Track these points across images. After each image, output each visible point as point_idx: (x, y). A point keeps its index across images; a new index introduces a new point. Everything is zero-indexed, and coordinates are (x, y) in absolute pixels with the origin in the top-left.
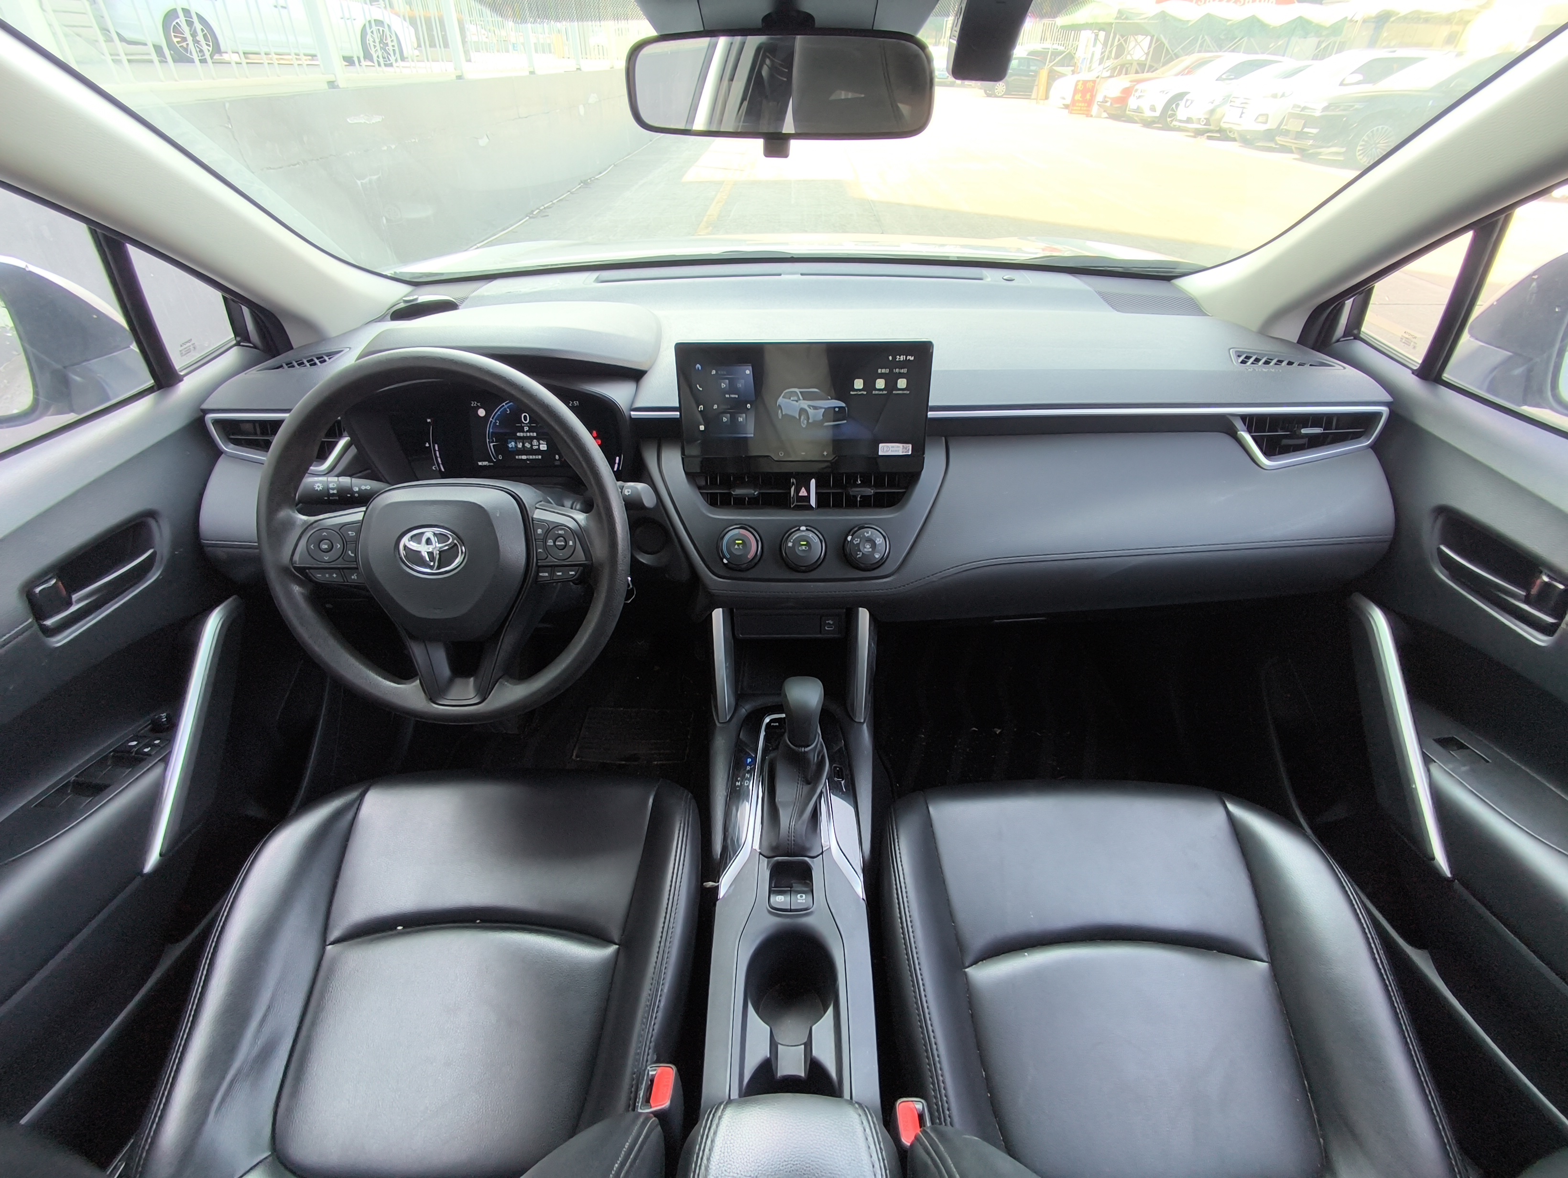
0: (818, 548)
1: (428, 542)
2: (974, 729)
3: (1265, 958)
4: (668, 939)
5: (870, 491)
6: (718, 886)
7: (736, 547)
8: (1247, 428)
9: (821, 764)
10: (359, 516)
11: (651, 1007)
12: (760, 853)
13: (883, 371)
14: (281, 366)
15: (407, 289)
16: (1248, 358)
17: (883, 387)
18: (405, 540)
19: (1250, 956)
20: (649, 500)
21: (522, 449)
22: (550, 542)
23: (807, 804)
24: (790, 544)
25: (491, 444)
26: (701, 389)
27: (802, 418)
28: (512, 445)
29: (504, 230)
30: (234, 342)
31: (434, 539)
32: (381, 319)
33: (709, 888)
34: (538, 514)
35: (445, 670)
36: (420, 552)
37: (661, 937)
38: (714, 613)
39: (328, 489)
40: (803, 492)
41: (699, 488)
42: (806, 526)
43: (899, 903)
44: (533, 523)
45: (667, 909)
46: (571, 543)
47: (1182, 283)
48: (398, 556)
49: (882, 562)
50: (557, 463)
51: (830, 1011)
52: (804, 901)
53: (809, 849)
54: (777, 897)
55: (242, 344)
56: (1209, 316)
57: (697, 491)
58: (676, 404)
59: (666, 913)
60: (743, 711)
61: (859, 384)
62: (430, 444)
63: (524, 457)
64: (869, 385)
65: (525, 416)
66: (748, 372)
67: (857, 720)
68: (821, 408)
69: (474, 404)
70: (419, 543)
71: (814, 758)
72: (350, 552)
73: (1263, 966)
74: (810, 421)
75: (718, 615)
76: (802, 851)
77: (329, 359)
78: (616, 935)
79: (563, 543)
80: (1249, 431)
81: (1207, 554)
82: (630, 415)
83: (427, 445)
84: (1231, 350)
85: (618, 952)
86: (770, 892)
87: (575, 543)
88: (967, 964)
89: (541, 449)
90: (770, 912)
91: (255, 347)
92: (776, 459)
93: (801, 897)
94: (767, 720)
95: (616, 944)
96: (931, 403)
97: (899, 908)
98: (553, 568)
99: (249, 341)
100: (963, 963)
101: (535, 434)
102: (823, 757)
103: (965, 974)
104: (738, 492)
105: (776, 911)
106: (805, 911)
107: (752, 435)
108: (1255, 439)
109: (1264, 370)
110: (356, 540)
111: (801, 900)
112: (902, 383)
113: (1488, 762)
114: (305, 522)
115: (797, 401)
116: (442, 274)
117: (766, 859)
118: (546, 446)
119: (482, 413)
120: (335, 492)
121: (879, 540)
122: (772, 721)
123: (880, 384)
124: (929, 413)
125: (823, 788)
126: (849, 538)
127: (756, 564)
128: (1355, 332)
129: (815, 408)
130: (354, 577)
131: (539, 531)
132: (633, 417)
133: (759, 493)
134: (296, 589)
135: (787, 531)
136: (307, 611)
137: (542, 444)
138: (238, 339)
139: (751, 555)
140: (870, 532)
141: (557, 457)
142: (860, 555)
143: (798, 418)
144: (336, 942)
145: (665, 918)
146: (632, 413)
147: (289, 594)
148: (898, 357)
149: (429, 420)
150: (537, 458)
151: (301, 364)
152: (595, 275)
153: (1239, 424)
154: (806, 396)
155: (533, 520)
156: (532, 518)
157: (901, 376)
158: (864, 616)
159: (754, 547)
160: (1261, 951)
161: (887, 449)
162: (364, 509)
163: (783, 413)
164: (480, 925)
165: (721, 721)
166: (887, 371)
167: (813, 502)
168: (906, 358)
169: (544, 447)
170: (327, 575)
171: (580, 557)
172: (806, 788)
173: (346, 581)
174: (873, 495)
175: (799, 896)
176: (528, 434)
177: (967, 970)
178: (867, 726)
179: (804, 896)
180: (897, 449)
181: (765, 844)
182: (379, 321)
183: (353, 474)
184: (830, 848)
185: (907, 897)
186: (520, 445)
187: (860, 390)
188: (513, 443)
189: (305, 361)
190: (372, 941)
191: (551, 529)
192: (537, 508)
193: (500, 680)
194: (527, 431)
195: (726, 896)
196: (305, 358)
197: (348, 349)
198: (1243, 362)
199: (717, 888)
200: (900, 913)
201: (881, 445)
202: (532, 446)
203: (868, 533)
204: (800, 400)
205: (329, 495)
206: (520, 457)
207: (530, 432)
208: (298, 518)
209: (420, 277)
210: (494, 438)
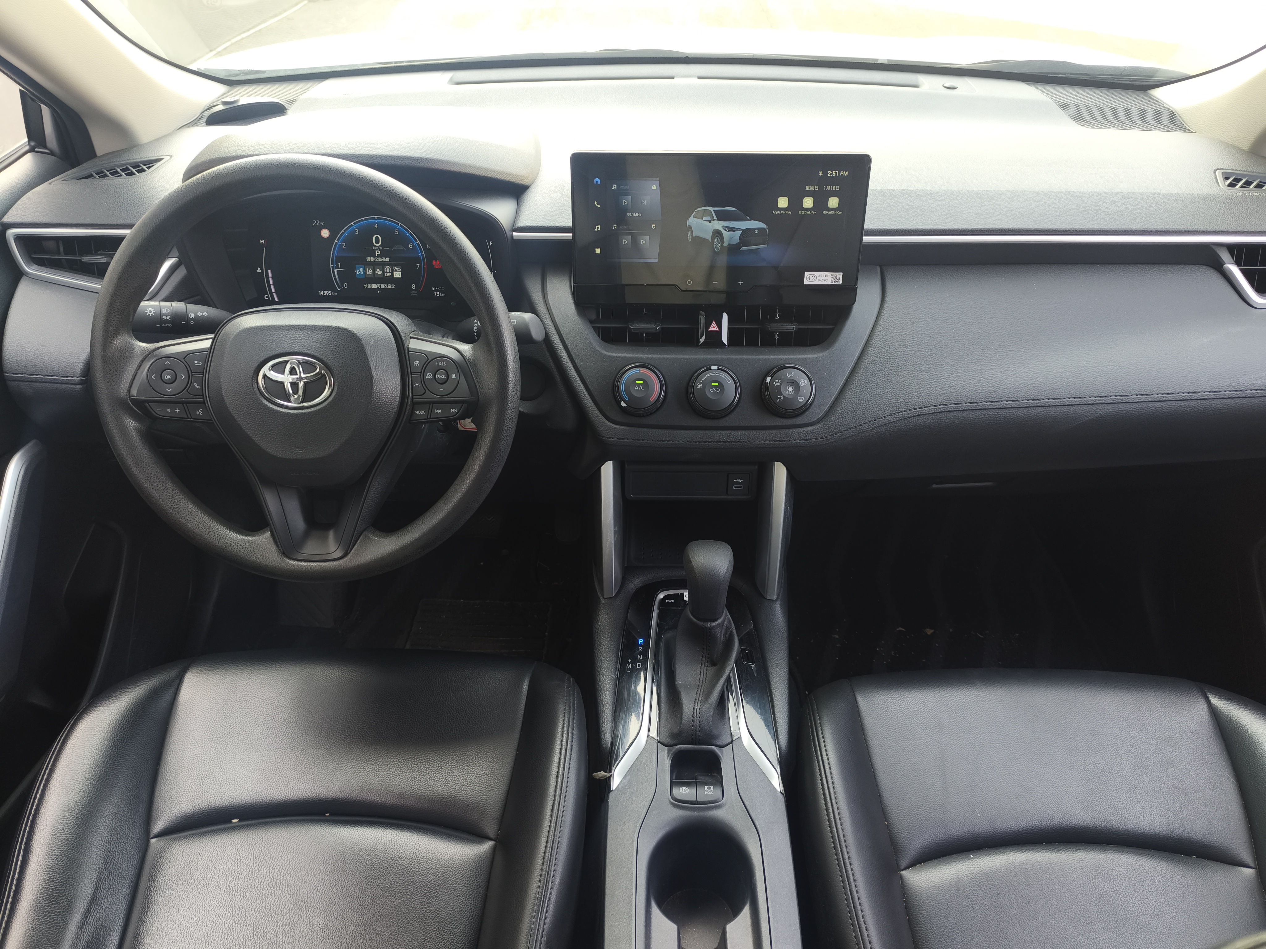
0: (731, 391)
1: (293, 371)
2: (900, 629)
3: (1253, 865)
4: (558, 828)
5: (791, 327)
6: (611, 775)
7: (637, 388)
8: (1235, 262)
9: (728, 644)
10: (207, 344)
11: (541, 899)
12: (659, 742)
13: (812, 188)
14: (90, 176)
15: (220, 89)
16: (1237, 180)
17: (811, 206)
18: (265, 370)
19: (1235, 862)
20: (537, 334)
21: (373, 277)
22: (429, 376)
23: (713, 686)
24: (699, 386)
25: (335, 270)
26: (599, 206)
27: (716, 240)
28: (360, 271)
29: (276, 16)
30: (27, 148)
31: (300, 370)
32: (194, 123)
33: (599, 779)
34: (414, 344)
35: (298, 522)
36: (283, 383)
37: (550, 826)
38: (603, 468)
39: (161, 315)
40: (714, 327)
41: (591, 322)
42: (717, 365)
43: (824, 795)
44: (408, 353)
45: (555, 796)
46: (454, 376)
47: (1159, 93)
48: (256, 387)
49: (805, 408)
50: (414, 294)
51: (746, 911)
52: (712, 793)
53: (717, 737)
54: (681, 788)
55: (36, 149)
56: (1192, 132)
57: (589, 326)
58: (568, 223)
59: (554, 801)
60: (635, 583)
61: (783, 202)
62: (262, 269)
63: (374, 286)
64: (796, 203)
65: (377, 238)
66: (654, 187)
67: (769, 598)
68: (738, 229)
69: (317, 223)
70: (283, 373)
71: (720, 635)
72: (196, 384)
73: (1249, 872)
74: (724, 244)
75: (608, 470)
76: (709, 738)
77: (149, 168)
78: (491, 829)
79: (444, 377)
80: (1238, 263)
81: (1186, 403)
82: (512, 236)
83: (259, 270)
84: (1217, 171)
85: (494, 849)
86: (673, 784)
87: (458, 376)
88: (903, 866)
89: (395, 277)
90: (673, 804)
91: (52, 153)
92: (683, 288)
93: (709, 788)
94: (661, 596)
95: (491, 839)
96: (868, 225)
97: (825, 800)
98: (432, 404)
99: (45, 147)
100: (898, 865)
101: (388, 259)
102: (731, 635)
103: (901, 877)
104: (637, 326)
105: (679, 803)
106: (714, 804)
107: (656, 261)
108: (1245, 273)
109: (1256, 194)
110: (203, 370)
111: (708, 792)
112: (833, 202)
114: (143, 350)
115: (710, 222)
116: (264, 72)
117: (666, 748)
118: (400, 273)
119: (325, 233)
120: (168, 318)
121: (804, 382)
122: (666, 597)
123: (808, 202)
124: (864, 238)
125: (730, 673)
126: (768, 379)
127: (658, 409)
129: (732, 230)
130: (199, 412)
131: (417, 363)
132: (514, 238)
133: (662, 329)
134: (131, 424)
135: (694, 374)
136: (142, 450)
137: (396, 271)
138: (33, 144)
139: (653, 398)
140: (793, 373)
141: (414, 286)
142: (780, 399)
143: (711, 241)
144: (159, 835)
145: (553, 806)
146: (515, 234)
147: (123, 431)
148: (830, 172)
149: (262, 242)
150: (389, 287)
151: (115, 173)
152: (447, 76)
153: (1225, 256)
154: (722, 216)
155: (408, 351)
156: (408, 348)
157: (833, 194)
158: (780, 473)
159: (656, 390)
160: (1246, 855)
161: (813, 278)
162: (212, 336)
163: (694, 236)
164: (330, 818)
165: (605, 597)
166: (817, 188)
167: (725, 339)
168: (839, 173)
169: (398, 275)
170: (169, 410)
171: (463, 392)
172: (711, 670)
173: (190, 417)
174: (795, 332)
175: (706, 787)
176: (380, 259)
177: (903, 873)
178: (780, 605)
179: (712, 787)
180: (826, 278)
181: (664, 731)
182: (193, 126)
183: (186, 299)
184: (740, 737)
185: (834, 788)
186: (370, 272)
187: (784, 209)
188: (361, 270)
189: (119, 170)
190: (202, 835)
191: (430, 360)
192: (411, 338)
193: (364, 533)
194: (379, 256)
195: (620, 787)
196: (118, 166)
197: (169, 157)
198: (1231, 185)
199: (608, 780)
200: (826, 805)
201: (807, 274)
202: (384, 272)
203: (791, 374)
204: (714, 220)
205: (162, 321)
206: (369, 286)
207: (381, 257)
208: (136, 345)
209: (237, 75)
210: (339, 264)
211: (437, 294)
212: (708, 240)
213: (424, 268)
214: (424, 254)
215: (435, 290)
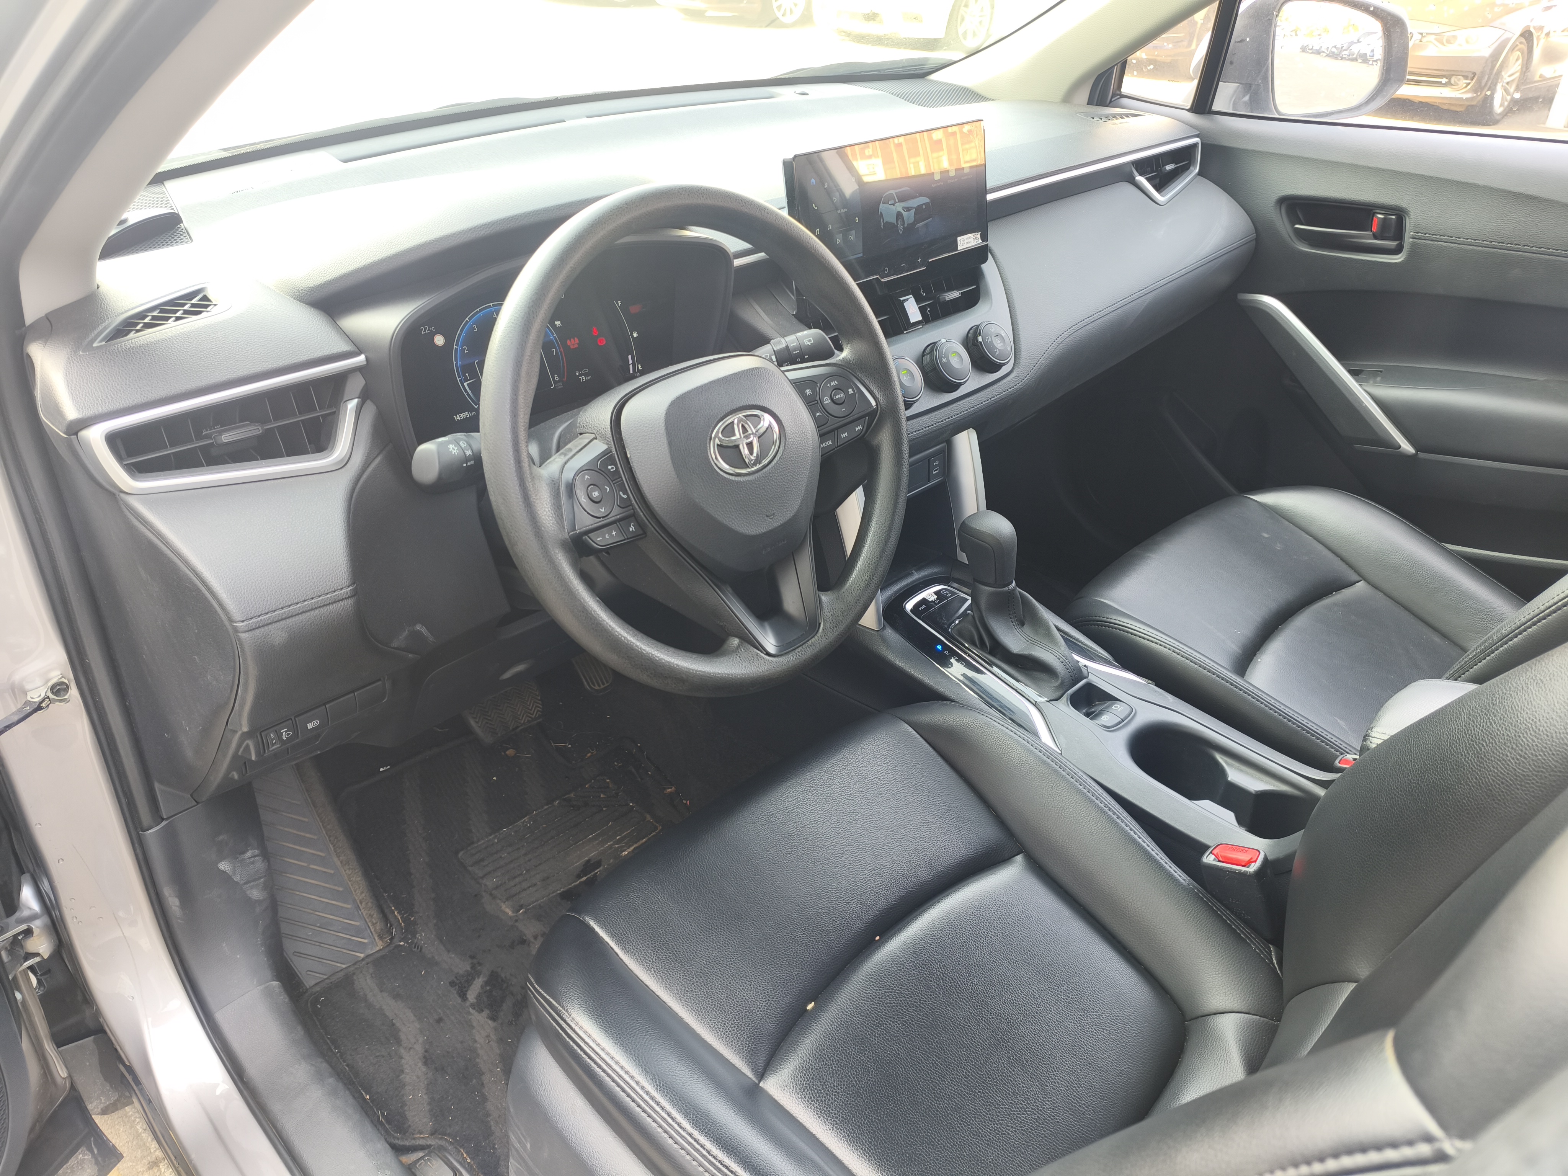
0: (966, 356)
3: (1359, 579)
5: (958, 294)
7: (904, 378)
8: (1138, 173)
26: (816, 208)
27: (899, 223)
42: (945, 338)
46: (851, 392)
52: (1122, 708)
68: (912, 208)
69: (427, 330)
72: (621, 493)
74: (906, 225)
79: (841, 396)
86: (1092, 720)
87: (855, 389)
106: (1132, 714)
107: (862, 253)
108: (1147, 181)
111: (1119, 709)
113: (1381, 371)
115: (893, 205)
117: (1058, 701)
119: (439, 340)
121: (1002, 333)
122: (915, 607)
124: (989, 196)
126: (980, 339)
128: (1118, 92)
129: (908, 209)
130: (632, 529)
139: (919, 383)
153: (1134, 171)
154: (900, 198)
159: (918, 374)
161: (963, 243)
163: (885, 222)
174: (960, 297)
180: (969, 240)
187: (938, 181)
195: (1063, 747)
201: (959, 239)
203: (993, 328)
204: (896, 203)
210: (467, 374)
211: (583, 379)
212: (894, 224)
213: (561, 352)
214: (555, 335)
215: (580, 375)
